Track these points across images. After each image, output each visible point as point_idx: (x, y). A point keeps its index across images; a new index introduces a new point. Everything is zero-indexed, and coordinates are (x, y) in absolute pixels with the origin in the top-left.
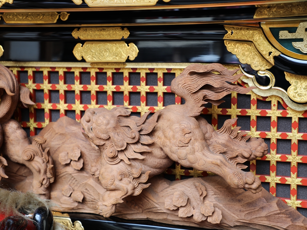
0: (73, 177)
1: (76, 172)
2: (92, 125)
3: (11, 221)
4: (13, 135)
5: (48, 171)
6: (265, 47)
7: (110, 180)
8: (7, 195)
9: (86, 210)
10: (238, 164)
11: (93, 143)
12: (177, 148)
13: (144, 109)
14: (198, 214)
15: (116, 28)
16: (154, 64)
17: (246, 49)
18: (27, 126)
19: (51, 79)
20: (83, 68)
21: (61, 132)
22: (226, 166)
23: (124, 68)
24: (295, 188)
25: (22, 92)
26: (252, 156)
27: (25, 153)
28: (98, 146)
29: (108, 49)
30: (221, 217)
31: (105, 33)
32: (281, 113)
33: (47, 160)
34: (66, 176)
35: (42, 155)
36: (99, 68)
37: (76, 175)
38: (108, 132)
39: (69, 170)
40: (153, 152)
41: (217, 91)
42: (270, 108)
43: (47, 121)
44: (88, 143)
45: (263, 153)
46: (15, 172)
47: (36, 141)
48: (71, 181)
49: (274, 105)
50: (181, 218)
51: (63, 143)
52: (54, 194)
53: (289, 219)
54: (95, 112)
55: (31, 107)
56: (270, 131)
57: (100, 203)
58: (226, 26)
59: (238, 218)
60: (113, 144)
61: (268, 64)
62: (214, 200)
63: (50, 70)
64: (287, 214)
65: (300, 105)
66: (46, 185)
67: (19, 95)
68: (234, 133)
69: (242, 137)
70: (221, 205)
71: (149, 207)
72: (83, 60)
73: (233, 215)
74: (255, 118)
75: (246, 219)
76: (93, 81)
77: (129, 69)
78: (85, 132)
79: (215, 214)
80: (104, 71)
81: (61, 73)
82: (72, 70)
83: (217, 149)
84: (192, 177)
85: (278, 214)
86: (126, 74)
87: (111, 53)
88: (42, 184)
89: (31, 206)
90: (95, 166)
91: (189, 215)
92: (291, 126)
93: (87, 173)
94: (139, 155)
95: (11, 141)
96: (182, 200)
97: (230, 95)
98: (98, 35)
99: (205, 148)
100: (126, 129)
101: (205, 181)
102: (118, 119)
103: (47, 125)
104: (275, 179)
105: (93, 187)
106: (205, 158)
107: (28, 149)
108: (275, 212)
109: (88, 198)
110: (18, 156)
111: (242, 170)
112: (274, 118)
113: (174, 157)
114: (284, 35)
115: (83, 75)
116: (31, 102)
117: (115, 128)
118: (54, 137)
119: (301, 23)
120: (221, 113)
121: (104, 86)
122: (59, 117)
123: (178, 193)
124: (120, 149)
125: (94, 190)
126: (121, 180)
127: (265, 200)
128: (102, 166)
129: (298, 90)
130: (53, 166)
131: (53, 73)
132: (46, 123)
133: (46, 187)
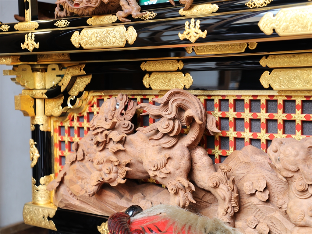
0: (258, 208)
1: (261, 203)
2: (279, 156)
4: (200, 161)
5: (233, 200)
7: (300, 216)
8: (196, 219)
11: (281, 174)
15: (308, 54)
18: (212, 153)
19: (237, 107)
20: (269, 96)
21: (246, 161)
25: (209, 120)
27: (211, 179)
28: (286, 178)
29: (298, 76)
31: (295, 60)
33: (232, 189)
34: (251, 206)
35: (227, 183)
36: (286, 96)
37: (261, 206)
38: (297, 164)
39: (254, 200)
43: (232, 149)
46: (201, 198)
47: (222, 169)
48: (256, 212)
51: (248, 172)
52: (239, 223)
54: (283, 142)
55: (216, 135)
60: (302, 177)
63: (236, 98)
66: (231, 214)
67: (206, 122)
72: (270, 88)
76: (280, 110)
78: (272, 162)
80: (293, 99)
82: (258, 98)
87: (301, 80)
88: (227, 212)
90: (282, 199)
93: (274, 206)
95: (198, 167)
98: (287, 62)
102: (308, 151)
103: (231, 154)
105: (279, 221)
107: (214, 176)
109: (274, 232)
110: (204, 182)
115: (269, 103)
116: (216, 130)
117: (305, 160)
118: (238, 166)
121: (293, 115)
122: (244, 146)
124: (310, 183)
125: (281, 224)
128: (290, 199)
130: (238, 195)
131: (238, 101)
132: (230, 151)
133: (231, 215)
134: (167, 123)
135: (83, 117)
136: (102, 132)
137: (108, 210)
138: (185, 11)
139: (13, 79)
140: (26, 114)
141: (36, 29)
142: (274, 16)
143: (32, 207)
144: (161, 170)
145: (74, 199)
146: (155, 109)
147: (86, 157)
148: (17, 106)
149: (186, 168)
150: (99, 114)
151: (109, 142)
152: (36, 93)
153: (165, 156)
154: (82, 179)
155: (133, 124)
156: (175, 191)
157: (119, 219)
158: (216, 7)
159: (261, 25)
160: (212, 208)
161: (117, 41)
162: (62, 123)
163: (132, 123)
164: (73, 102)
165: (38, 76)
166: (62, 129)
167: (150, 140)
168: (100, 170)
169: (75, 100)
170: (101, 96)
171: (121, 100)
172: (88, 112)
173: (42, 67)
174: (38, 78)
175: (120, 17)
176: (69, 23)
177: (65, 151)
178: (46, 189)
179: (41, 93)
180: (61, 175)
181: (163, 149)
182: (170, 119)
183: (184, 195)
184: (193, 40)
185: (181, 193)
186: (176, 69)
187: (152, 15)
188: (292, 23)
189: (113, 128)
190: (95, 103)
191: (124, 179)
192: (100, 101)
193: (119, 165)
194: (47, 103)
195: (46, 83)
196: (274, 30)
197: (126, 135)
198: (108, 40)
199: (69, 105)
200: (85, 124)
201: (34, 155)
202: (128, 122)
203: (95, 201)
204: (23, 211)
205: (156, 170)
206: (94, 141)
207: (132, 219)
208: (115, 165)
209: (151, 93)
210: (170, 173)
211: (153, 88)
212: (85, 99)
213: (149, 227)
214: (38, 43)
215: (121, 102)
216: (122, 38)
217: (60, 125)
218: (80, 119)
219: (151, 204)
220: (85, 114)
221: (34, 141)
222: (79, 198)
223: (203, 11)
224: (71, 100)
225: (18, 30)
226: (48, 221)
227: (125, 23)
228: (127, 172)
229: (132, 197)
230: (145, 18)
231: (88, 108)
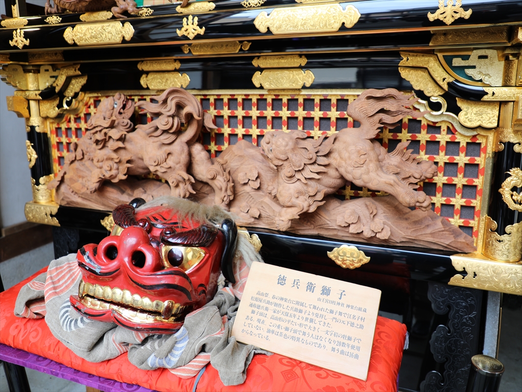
0: (250, 195)
1: (253, 190)
2: (272, 147)
3: (206, 228)
4: (198, 156)
5: (229, 189)
6: (439, 73)
7: (288, 198)
8: (198, 207)
9: (261, 225)
10: (411, 184)
11: (272, 163)
12: (352, 168)
13: (316, 133)
14: (367, 230)
15: (294, 56)
16: (329, 90)
17: (420, 75)
18: (209, 148)
19: (230, 106)
20: (260, 95)
21: (240, 154)
22: (399, 186)
23: (299, 95)
24: (459, 208)
25: (206, 118)
26: (423, 178)
28: (276, 166)
29: (285, 76)
30: (389, 234)
31: (283, 61)
32: (450, 138)
33: (228, 179)
34: (244, 194)
35: (223, 175)
36: (275, 95)
37: (253, 193)
38: (287, 153)
39: (247, 188)
40: (328, 172)
41: (392, 115)
42: (440, 133)
43: (226, 144)
44: (264, 164)
45: (433, 174)
46: (199, 189)
47: (218, 162)
48: (248, 199)
49: (444, 130)
50: (351, 233)
51: (241, 164)
52: (233, 209)
53: (452, 236)
54: (273, 135)
55: (213, 131)
56: (438, 154)
57: (277, 219)
58: (402, 53)
59: (404, 235)
60: (291, 165)
61: (441, 90)
62: (383, 218)
63: (230, 97)
64: (450, 232)
65: (469, 130)
66: (226, 201)
67: (203, 119)
68: (406, 156)
69: (414, 159)
70: (390, 223)
71: (321, 224)
72: (261, 88)
73: (400, 232)
74: (424, 143)
75: (412, 235)
76: (269, 107)
77: (304, 95)
78: (265, 153)
79: (384, 230)
80: (280, 97)
81: (240, 100)
82: (250, 97)
83: (391, 170)
84: (361, 197)
85: (443, 231)
86: (301, 100)
87: (288, 80)
88: (223, 201)
89: (218, 218)
91: (359, 231)
92: (459, 151)
93: (263, 192)
94: (316, 174)
95: (196, 161)
96: (353, 218)
97: (401, 120)
98: (277, 63)
99: (379, 169)
100: (304, 151)
101: (376, 200)
102: (295, 141)
103: (226, 149)
104: (440, 200)
105: (268, 205)
106: (379, 179)
107: (211, 169)
108: (440, 230)
109: (263, 214)
111: (414, 189)
112: (443, 143)
113: (349, 177)
114: (457, 62)
115: (260, 102)
116: (212, 126)
117: (293, 149)
118: (233, 159)
119: (474, 51)
120: (391, 138)
121: (280, 112)
122: (237, 141)
123: (349, 211)
124: (297, 169)
125: (270, 207)
126: (298, 198)
127: (430, 219)
128: (279, 185)
129: (469, 115)
130: (233, 184)
131: (232, 100)
132: (225, 146)
133: (226, 203)
134: (166, 119)
135: (80, 118)
136: (100, 131)
137: (110, 205)
138: (182, 9)
139: (3, 79)
140: (20, 115)
141: (25, 26)
142: (268, 15)
143: (33, 206)
144: (162, 165)
145: (76, 196)
146: (154, 106)
147: (85, 156)
148: (9, 107)
149: (186, 163)
150: (97, 114)
151: (109, 140)
152: (29, 95)
153: (165, 152)
154: (83, 177)
155: (132, 123)
156: (176, 184)
157: (124, 211)
158: (212, 5)
159: (256, 23)
160: (209, 198)
161: (113, 37)
162: (58, 124)
163: (131, 121)
164: (69, 104)
165: (30, 77)
166: (59, 131)
167: (150, 137)
168: (101, 168)
169: (71, 101)
170: (97, 97)
171: (119, 99)
172: (85, 113)
173: (34, 68)
174: (31, 79)
175: (115, 12)
176: (61, 19)
177: (63, 151)
178: (46, 188)
179: (34, 94)
180: (61, 174)
181: (164, 145)
182: (169, 116)
183: (184, 187)
184: (191, 36)
185: (181, 185)
186: (174, 69)
187: (149, 11)
188: (285, 22)
189: (112, 126)
190: (91, 104)
191: (125, 175)
192: (97, 102)
193: (120, 162)
194: (42, 104)
195: (40, 84)
196: (268, 28)
197: (126, 133)
198: (104, 36)
199: (65, 106)
200: (83, 125)
201: (31, 156)
202: (127, 121)
203: (97, 197)
204: (25, 210)
205: (157, 165)
206: (94, 139)
207: (137, 210)
208: (116, 163)
209: (148, 94)
210: (170, 168)
211: (150, 88)
212: (82, 101)
213: (154, 216)
214: (28, 40)
215: (119, 101)
216: (119, 34)
217: (57, 127)
218: (78, 121)
219: (151, 197)
220: (82, 115)
221: (31, 143)
222: (80, 195)
223: (201, 9)
224: (67, 101)
225: (5, 27)
226: (51, 218)
227: (121, 19)
228: (128, 168)
229: (133, 193)
230: (141, 15)
231: (84, 110)
